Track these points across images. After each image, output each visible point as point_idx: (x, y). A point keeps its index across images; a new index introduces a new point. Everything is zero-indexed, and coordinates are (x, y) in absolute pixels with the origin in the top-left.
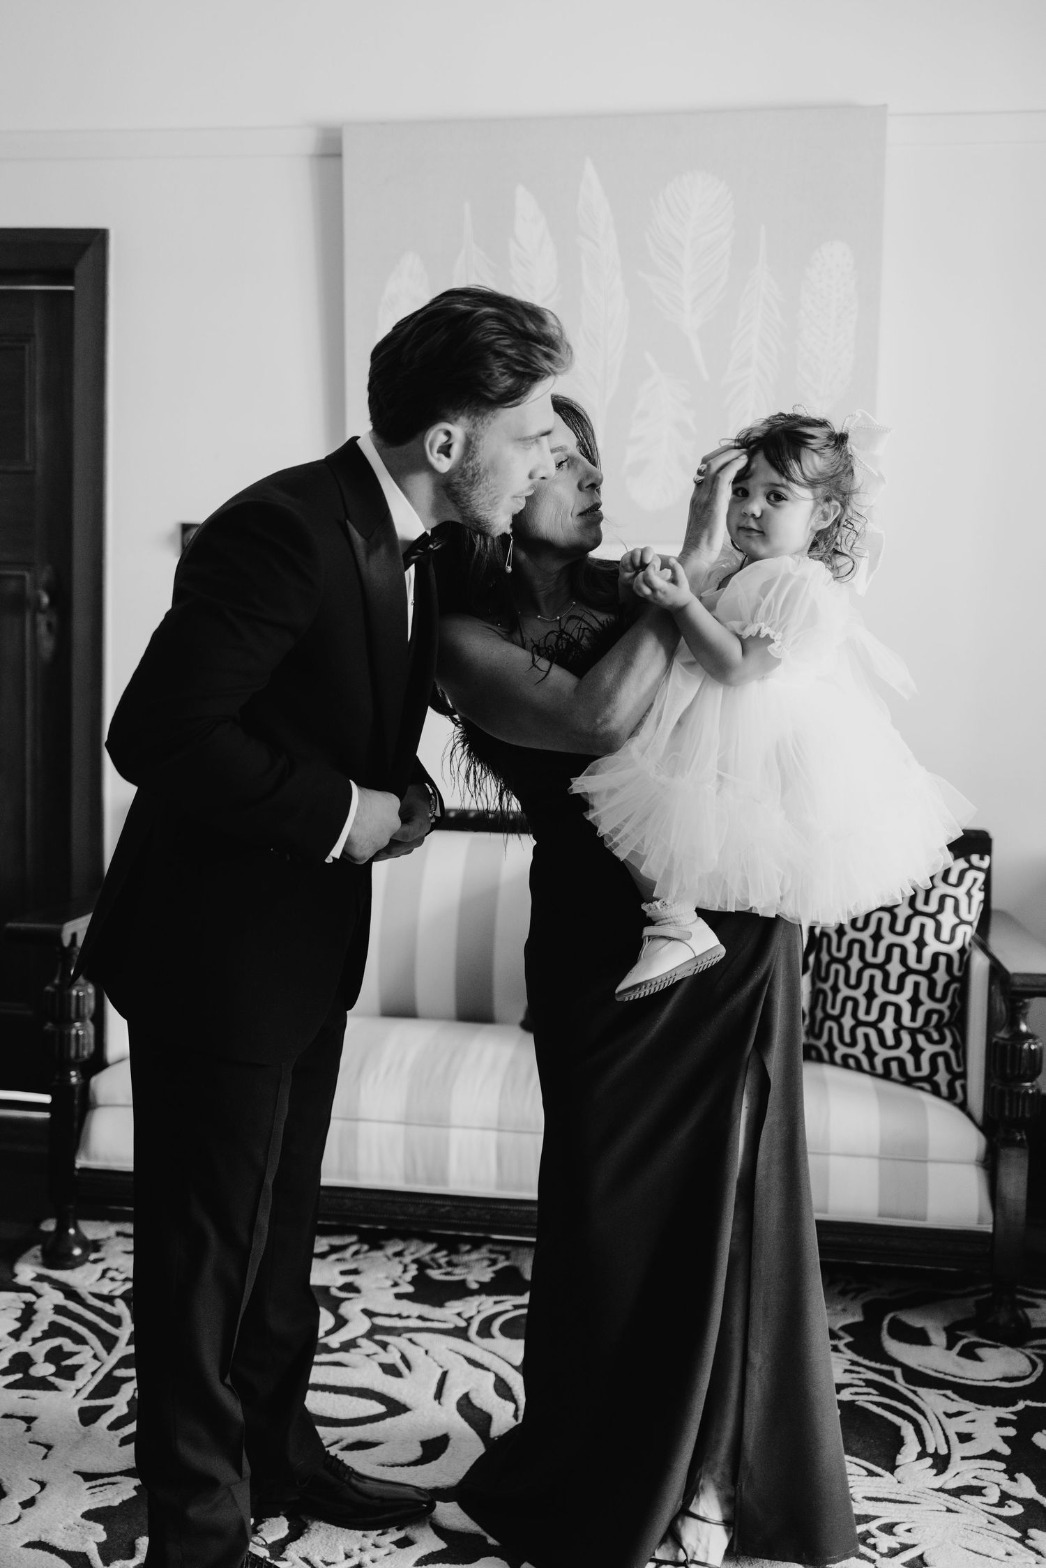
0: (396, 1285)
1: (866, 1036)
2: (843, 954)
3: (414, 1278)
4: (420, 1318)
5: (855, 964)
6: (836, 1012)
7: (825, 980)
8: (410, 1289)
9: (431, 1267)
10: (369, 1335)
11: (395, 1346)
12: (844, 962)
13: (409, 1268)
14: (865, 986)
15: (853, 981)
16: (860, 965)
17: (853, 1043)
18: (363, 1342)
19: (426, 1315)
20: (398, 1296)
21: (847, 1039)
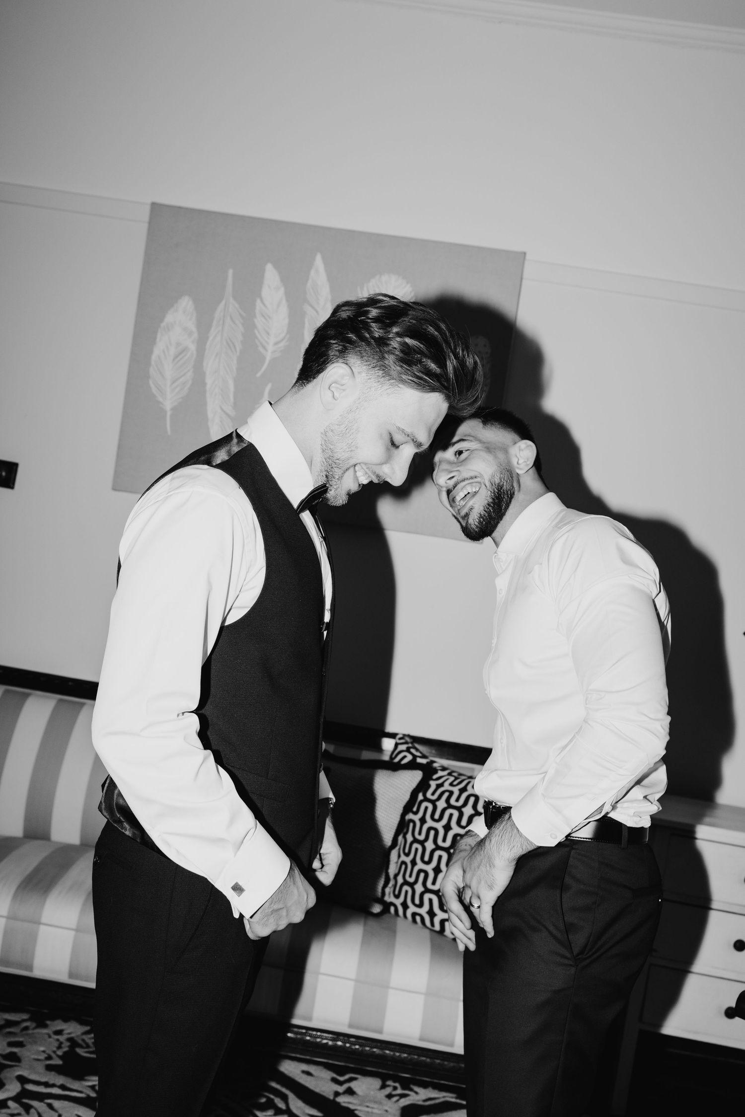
0: (49, 1058)
1: (431, 901)
2: (422, 837)
3: (65, 1053)
4: (63, 1087)
5: (430, 845)
6: (412, 880)
7: (407, 855)
8: (60, 1062)
9: (81, 1046)
10: (17, 1099)
11: (36, 1109)
12: (422, 843)
13: (63, 1045)
14: (434, 863)
15: (426, 858)
16: (433, 847)
17: (421, 905)
18: (11, 1103)
19: (69, 1085)
20: (49, 1068)
21: (417, 901)
